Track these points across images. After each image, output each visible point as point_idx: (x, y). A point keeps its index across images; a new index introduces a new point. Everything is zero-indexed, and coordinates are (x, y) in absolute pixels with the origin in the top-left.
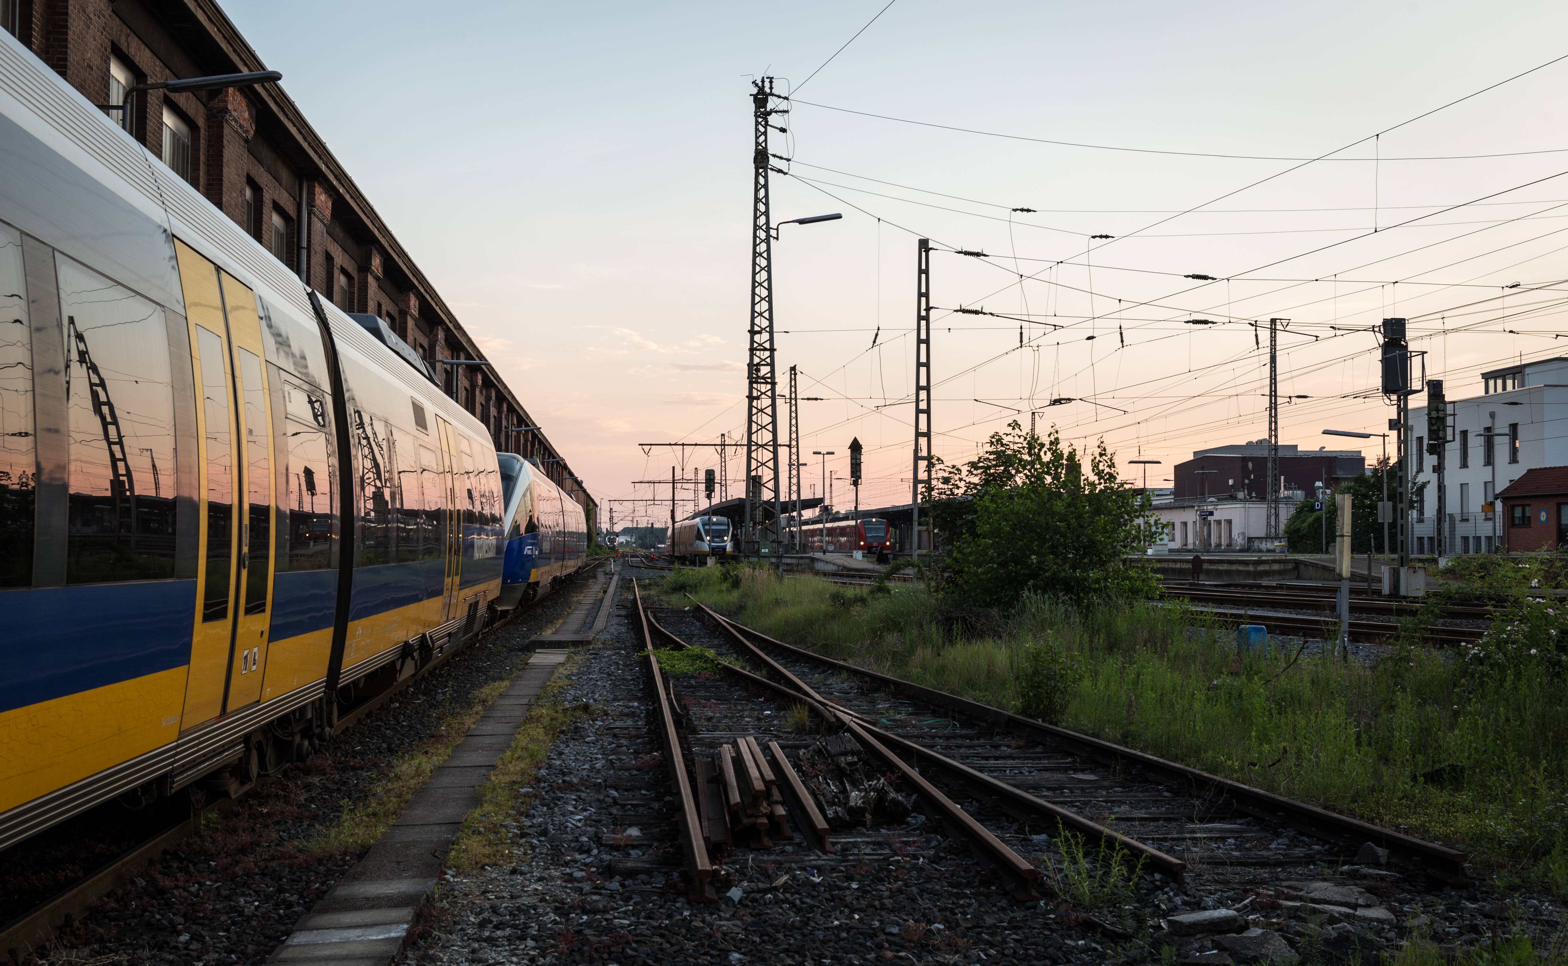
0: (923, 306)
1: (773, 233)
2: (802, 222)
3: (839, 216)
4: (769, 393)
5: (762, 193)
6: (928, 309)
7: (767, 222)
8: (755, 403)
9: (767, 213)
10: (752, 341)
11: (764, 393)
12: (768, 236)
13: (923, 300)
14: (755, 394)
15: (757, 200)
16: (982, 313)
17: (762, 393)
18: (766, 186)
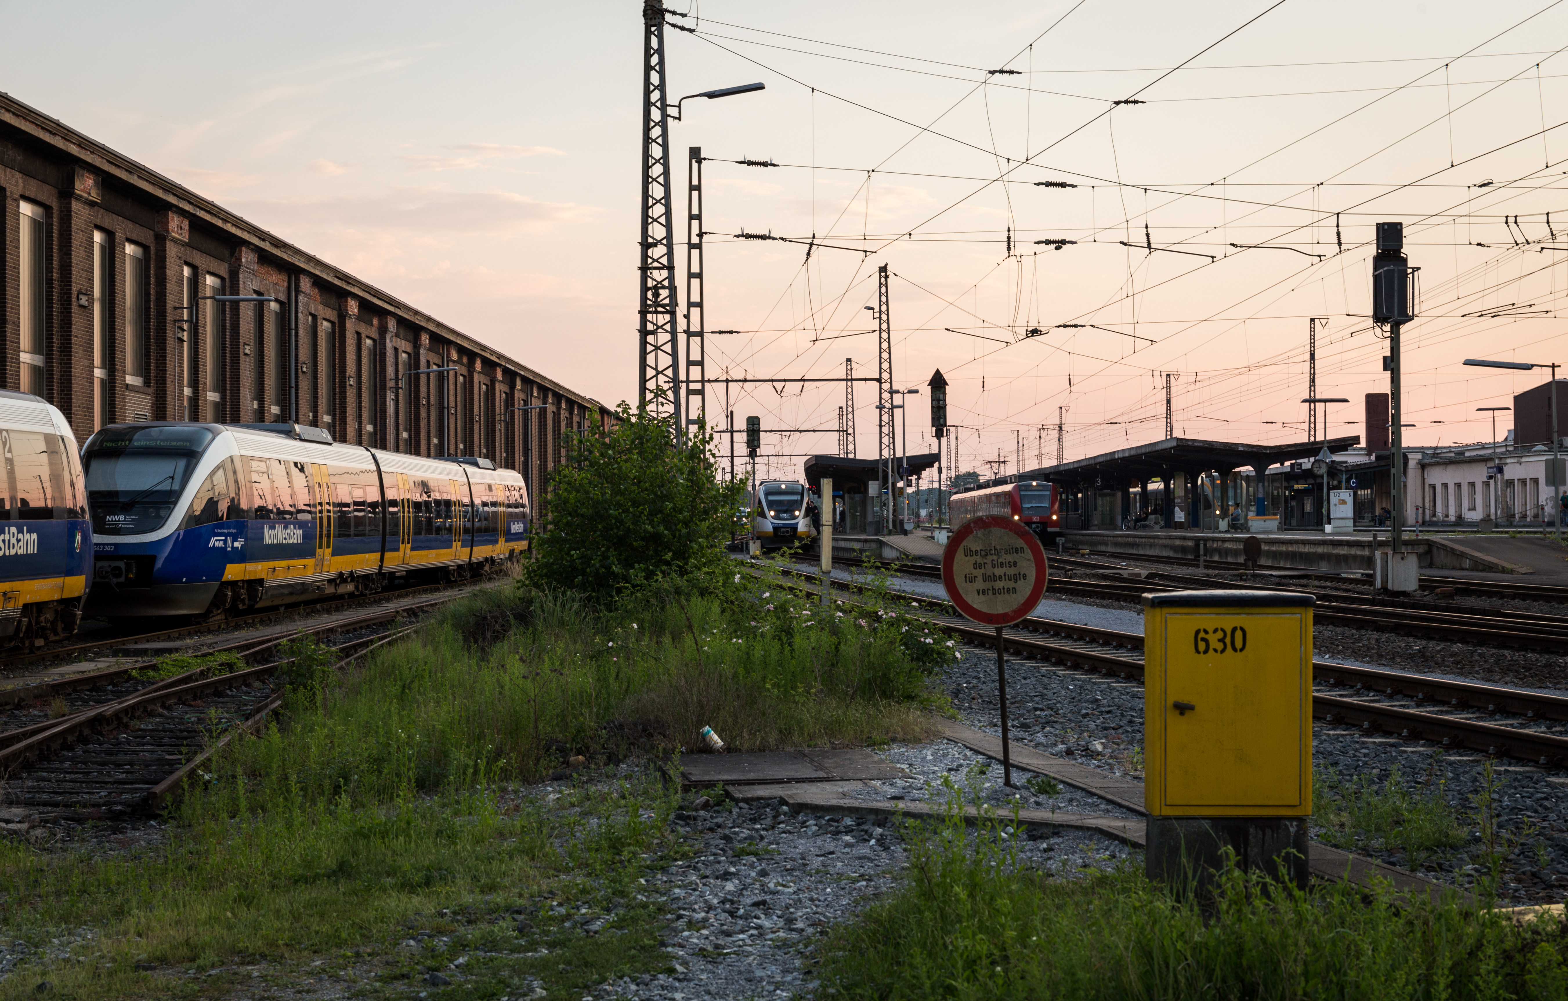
0: (695, 230)
1: (672, 111)
2: (711, 95)
3: (760, 87)
4: (668, 327)
5: (654, 60)
6: (701, 235)
7: (663, 98)
8: (650, 339)
9: (662, 87)
10: (645, 256)
11: (661, 327)
12: (665, 116)
13: (695, 223)
14: (650, 327)
15: (648, 68)
16: (770, 238)
17: (658, 327)
18: (660, 51)
